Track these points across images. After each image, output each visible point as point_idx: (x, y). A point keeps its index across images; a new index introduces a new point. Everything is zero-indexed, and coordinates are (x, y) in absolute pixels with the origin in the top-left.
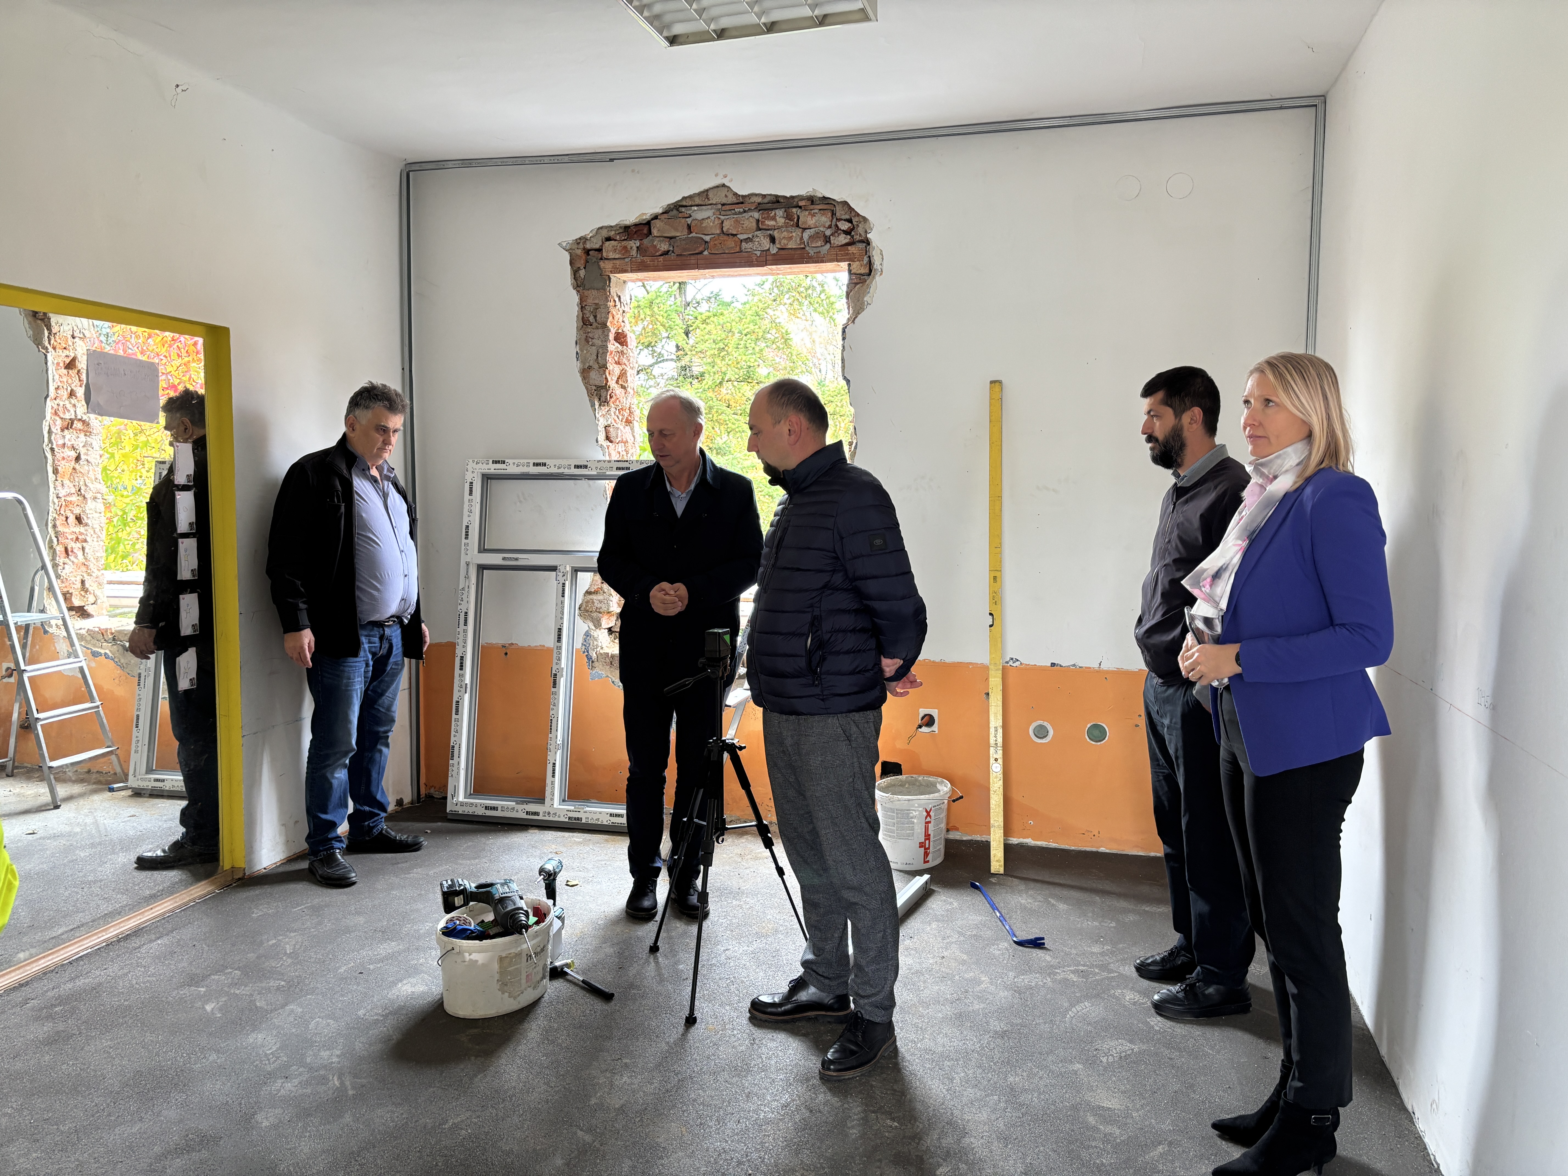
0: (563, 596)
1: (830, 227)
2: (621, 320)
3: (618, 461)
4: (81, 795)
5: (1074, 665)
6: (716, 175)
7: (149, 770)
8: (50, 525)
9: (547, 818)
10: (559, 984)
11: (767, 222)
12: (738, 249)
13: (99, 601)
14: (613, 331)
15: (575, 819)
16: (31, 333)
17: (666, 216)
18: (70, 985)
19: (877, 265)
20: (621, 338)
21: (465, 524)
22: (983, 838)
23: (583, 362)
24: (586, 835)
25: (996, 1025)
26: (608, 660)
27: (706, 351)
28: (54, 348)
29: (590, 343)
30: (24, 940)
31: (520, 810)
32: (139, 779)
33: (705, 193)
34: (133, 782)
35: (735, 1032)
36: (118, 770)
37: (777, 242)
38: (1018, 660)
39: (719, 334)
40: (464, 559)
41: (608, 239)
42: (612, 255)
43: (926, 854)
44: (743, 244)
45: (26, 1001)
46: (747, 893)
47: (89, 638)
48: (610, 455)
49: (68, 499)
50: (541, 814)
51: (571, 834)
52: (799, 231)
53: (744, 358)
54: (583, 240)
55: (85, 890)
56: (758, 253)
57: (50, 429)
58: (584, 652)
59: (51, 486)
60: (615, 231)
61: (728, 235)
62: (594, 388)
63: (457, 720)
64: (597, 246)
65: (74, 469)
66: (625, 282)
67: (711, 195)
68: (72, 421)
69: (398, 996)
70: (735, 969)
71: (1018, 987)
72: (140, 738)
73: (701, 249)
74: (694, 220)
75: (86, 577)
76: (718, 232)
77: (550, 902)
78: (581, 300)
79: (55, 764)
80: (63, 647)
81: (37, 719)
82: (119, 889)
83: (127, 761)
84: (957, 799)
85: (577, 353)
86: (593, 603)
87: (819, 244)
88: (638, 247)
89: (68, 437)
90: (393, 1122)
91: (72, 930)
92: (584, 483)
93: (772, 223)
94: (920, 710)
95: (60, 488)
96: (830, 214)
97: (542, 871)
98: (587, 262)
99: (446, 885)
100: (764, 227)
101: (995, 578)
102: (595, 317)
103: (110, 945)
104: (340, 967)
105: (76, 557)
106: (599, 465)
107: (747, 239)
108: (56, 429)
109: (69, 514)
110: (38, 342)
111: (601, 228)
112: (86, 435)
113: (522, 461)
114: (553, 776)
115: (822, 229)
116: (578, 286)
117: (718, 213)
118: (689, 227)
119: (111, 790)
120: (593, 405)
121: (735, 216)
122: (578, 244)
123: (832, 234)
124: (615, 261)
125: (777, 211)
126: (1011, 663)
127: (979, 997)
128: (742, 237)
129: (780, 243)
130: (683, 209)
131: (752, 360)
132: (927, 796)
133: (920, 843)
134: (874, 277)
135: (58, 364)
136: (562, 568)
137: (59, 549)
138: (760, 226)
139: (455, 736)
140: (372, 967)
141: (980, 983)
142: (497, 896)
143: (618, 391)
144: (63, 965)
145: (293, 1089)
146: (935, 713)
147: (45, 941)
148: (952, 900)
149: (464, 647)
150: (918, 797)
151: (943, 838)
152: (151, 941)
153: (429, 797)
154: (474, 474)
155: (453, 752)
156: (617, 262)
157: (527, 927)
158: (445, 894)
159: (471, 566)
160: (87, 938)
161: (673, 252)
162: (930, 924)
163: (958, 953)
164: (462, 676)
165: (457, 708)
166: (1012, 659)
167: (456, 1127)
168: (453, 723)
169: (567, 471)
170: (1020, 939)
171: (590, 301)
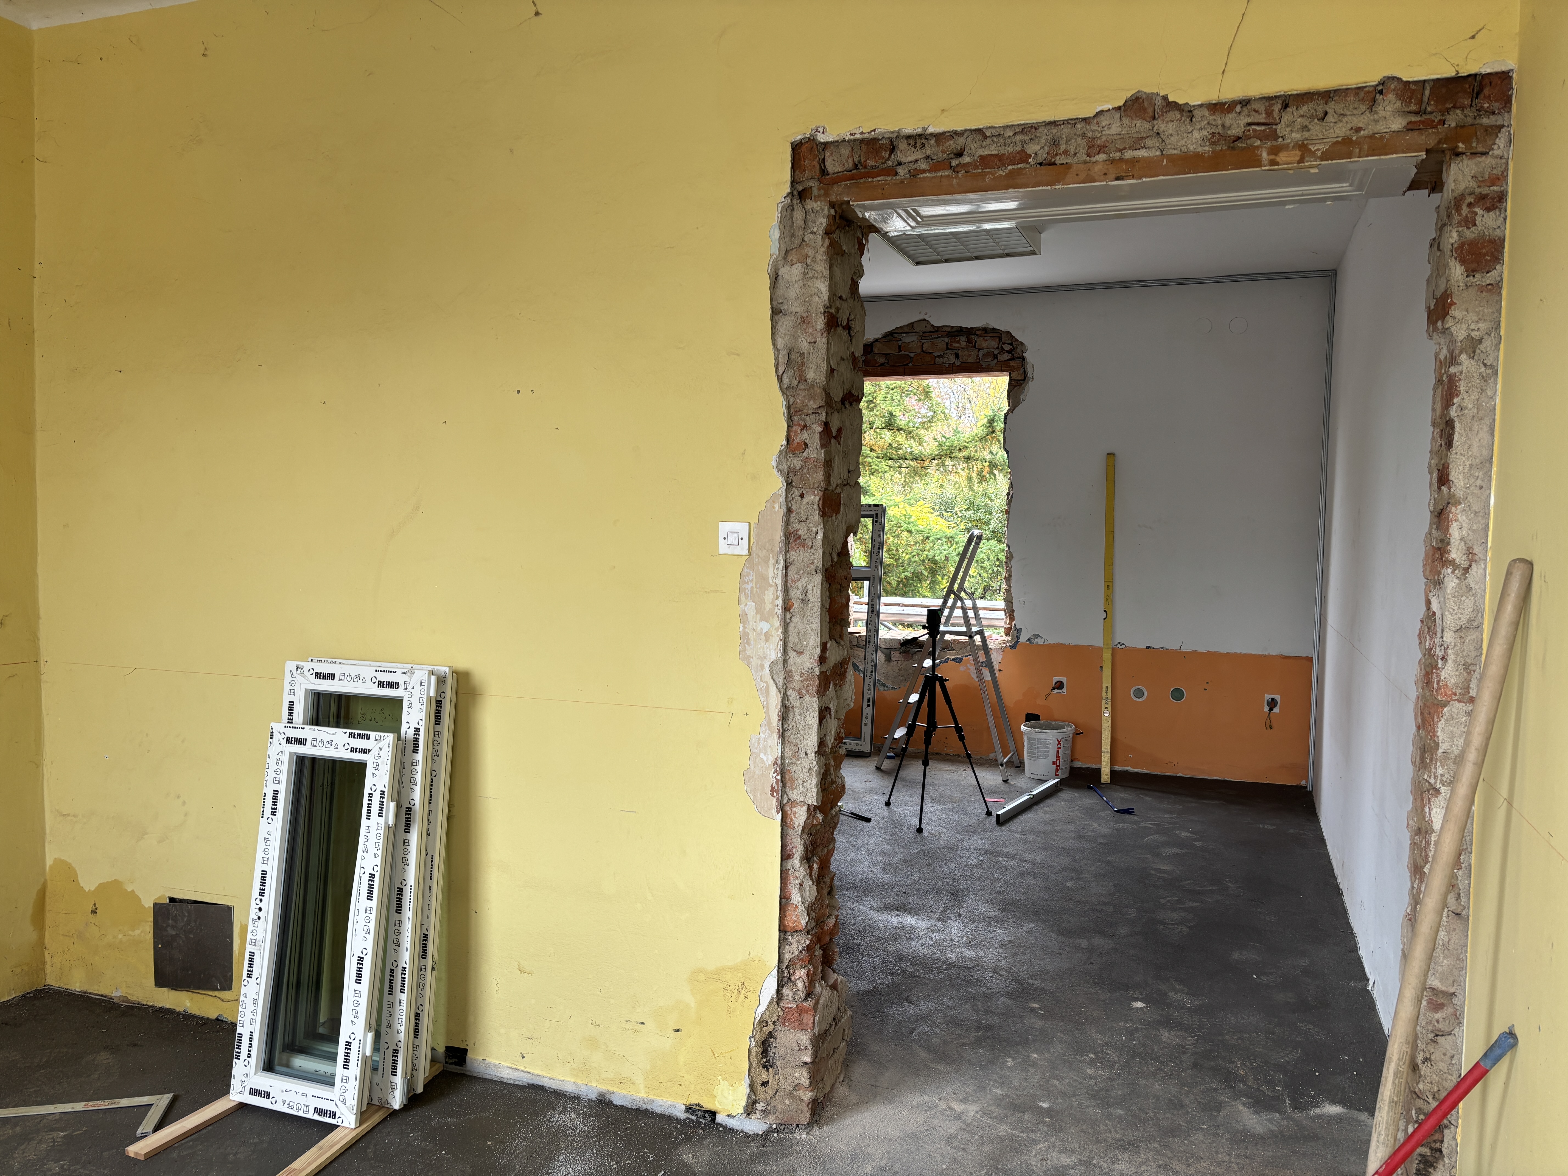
1: (997, 348)
5: (1162, 648)
6: (920, 313)
11: (954, 345)
12: (933, 362)
17: (884, 340)
19: (1029, 375)
22: (1097, 766)
33: (912, 325)
35: (948, 836)
37: (960, 358)
38: (1123, 645)
43: (1057, 770)
44: (937, 359)
52: (976, 351)
56: (947, 365)
61: (926, 353)
67: (915, 325)
71: (1116, 829)
73: (907, 362)
74: (903, 343)
76: (920, 351)
84: (1079, 734)
87: (989, 359)
93: (957, 345)
94: (1054, 678)
96: (998, 340)
100: (952, 348)
101: (1108, 586)
107: (939, 356)
115: (992, 349)
117: (920, 338)
118: (899, 347)
121: (932, 340)
123: (999, 353)
125: (961, 337)
126: (1119, 646)
127: (1092, 831)
128: (936, 354)
129: (962, 358)
130: (896, 336)
132: (1058, 731)
133: (1053, 762)
134: (1028, 383)
138: (949, 347)
141: (1092, 826)
146: (1064, 680)
148: (1074, 792)
150: (1054, 732)
161: (887, 364)
163: (1080, 815)
166: (1120, 643)
170: (1118, 809)
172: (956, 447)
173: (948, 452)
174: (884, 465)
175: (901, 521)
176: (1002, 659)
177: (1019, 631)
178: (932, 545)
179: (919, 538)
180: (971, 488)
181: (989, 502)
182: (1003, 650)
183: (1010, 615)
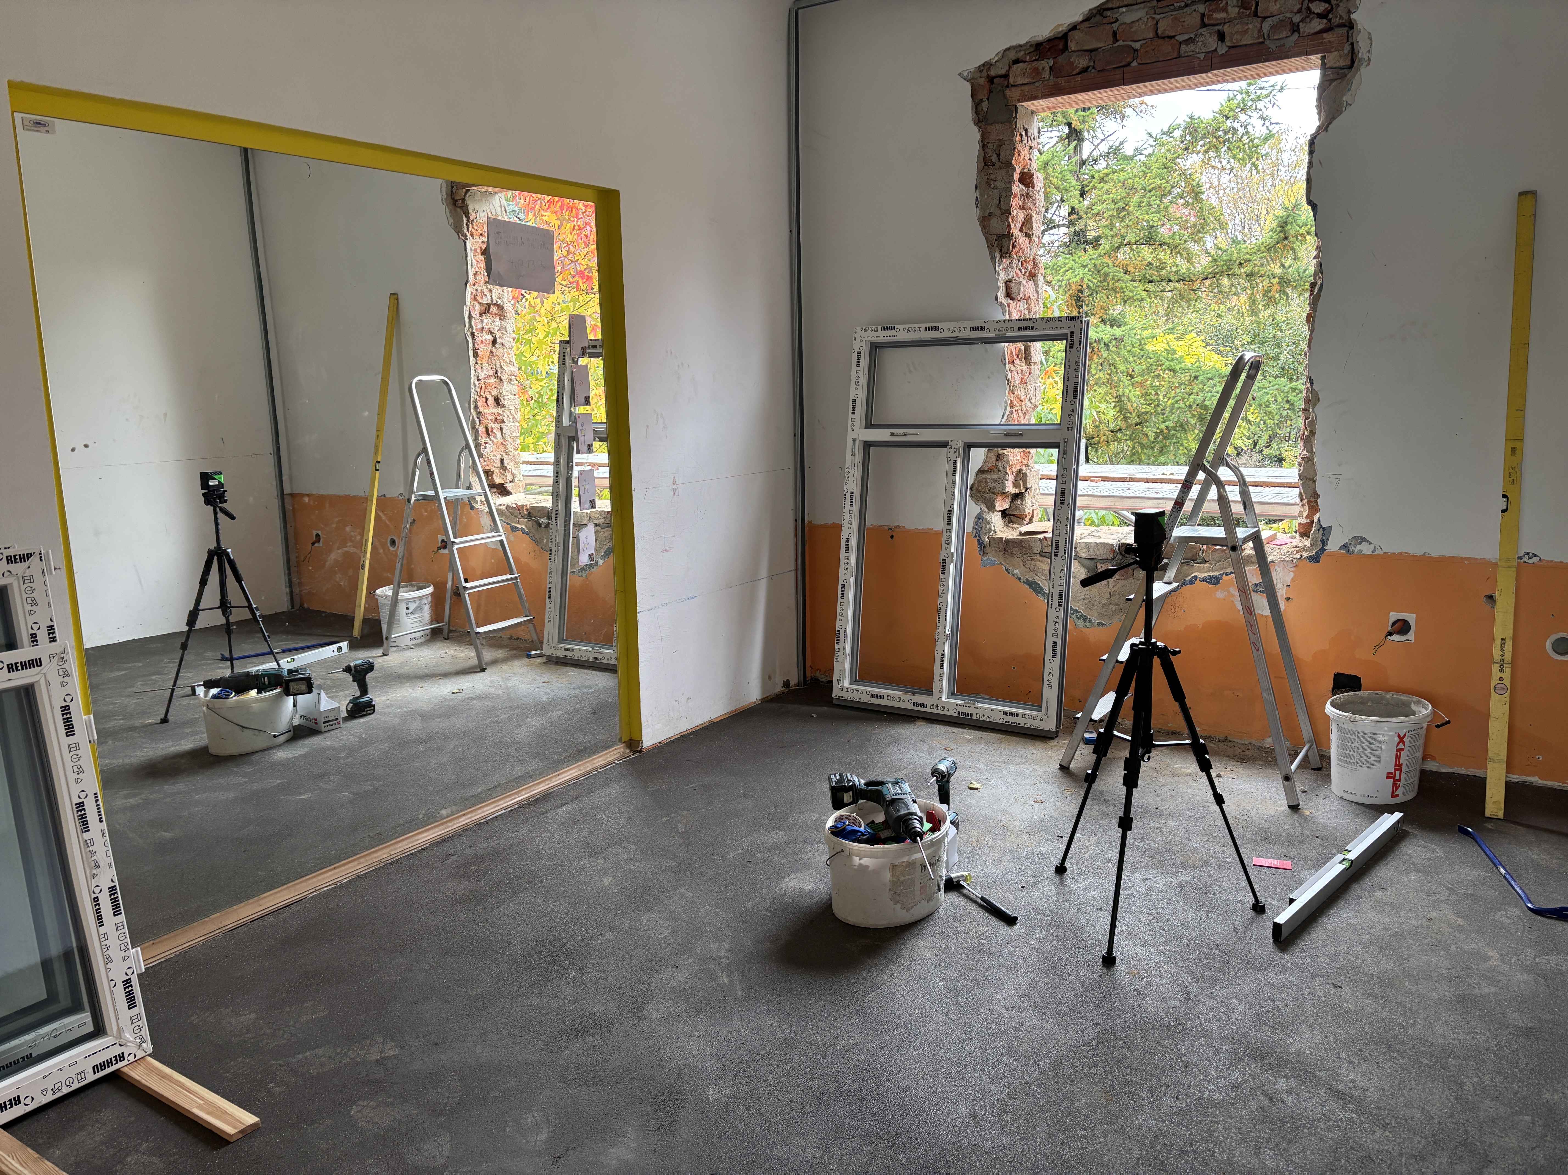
0: (954, 474)
1: (1299, 11)
2: (1027, 158)
3: (1020, 320)
4: (505, 660)
7: (561, 640)
8: (472, 406)
9: (935, 711)
10: (953, 897)
11: (1215, 15)
12: (1175, 55)
13: (516, 479)
14: (1018, 170)
15: (965, 714)
16: (452, 221)
17: (1086, 24)
18: (485, 845)
20: (1027, 179)
21: (852, 398)
22: (1479, 773)
23: (983, 210)
24: (977, 732)
25: (1515, 1018)
26: (1001, 546)
27: (1104, 213)
28: (472, 235)
29: (992, 186)
30: (449, 795)
31: (906, 701)
32: (552, 646)
34: (547, 651)
35: (1164, 981)
36: (535, 638)
37: (1227, 39)
38: (1535, 555)
39: (1118, 193)
40: (851, 435)
41: (1016, 61)
42: (1020, 81)
43: (1395, 787)
44: (1183, 46)
45: (448, 856)
46: (1166, 815)
47: (508, 514)
48: (1010, 314)
49: (488, 381)
50: (929, 706)
51: (960, 730)
52: (1257, 22)
53: (1146, 217)
54: (988, 65)
55: (503, 751)
56: (1202, 56)
57: (470, 314)
58: (975, 537)
59: (472, 368)
60: (1025, 50)
61: (1163, 38)
62: (995, 237)
63: (842, 604)
64: (1003, 72)
65: (491, 352)
66: (1033, 112)
68: (489, 305)
69: (785, 891)
70: (1158, 904)
71: (1542, 970)
72: (552, 610)
73: (1128, 60)
74: (1121, 24)
75: (505, 457)
76: (1151, 35)
77: (944, 807)
78: (983, 137)
79: (481, 630)
80: (486, 521)
81: (465, 588)
82: (532, 753)
83: (542, 631)
84: (1443, 725)
85: (977, 199)
86: (986, 482)
87: (1284, 35)
88: (1051, 68)
89: (485, 321)
90: (782, 1033)
91: (489, 789)
92: (979, 348)
93: (1222, 15)
94: (1391, 614)
95: (479, 371)
97: (935, 772)
98: (991, 91)
99: (834, 779)
100: (1211, 22)
101: (1513, 450)
102: (998, 155)
103: (522, 807)
104: (728, 853)
105: (495, 437)
106: (998, 326)
107: (1187, 40)
108: (475, 314)
109: (488, 396)
110: (458, 229)
111: (1008, 49)
112: (500, 319)
113: (913, 326)
114: (942, 667)
115: (1288, 15)
116: (979, 121)
117: (1153, 11)
118: (1115, 34)
119: (529, 656)
120: (993, 258)
121: (1174, 13)
122: (981, 71)
123: (1301, 21)
124: (1023, 88)
126: (1526, 559)
127: (1486, 977)
128: (1180, 38)
129: (1231, 40)
130: (1109, 13)
131: (1156, 219)
132: (1401, 719)
133: (1388, 774)
134: (1358, 69)
135: (475, 250)
136: (954, 445)
137: (481, 429)
138: (1206, 21)
139: (840, 620)
140: (759, 856)
141: (1486, 959)
142: (888, 797)
143: (1022, 240)
144: (480, 824)
145: (683, 980)
146: (1411, 618)
147: (466, 799)
148: (1434, 846)
149: (849, 528)
150: (1390, 719)
151: (1418, 769)
152: (557, 807)
153: (815, 680)
154: (861, 345)
155: (838, 637)
156: (1026, 88)
157: (921, 835)
158: (833, 789)
159: (857, 442)
160: (502, 799)
161: (1094, 68)
162: (1407, 874)
163: (1451, 916)
164: (847, 558)
165: (843, 591)
166: (1528, 554)
167: (848, 1049)
168: (839, 607)
169: (961, 335)
170: (1538, 906)
171: (993, 137)
172: (1235, 261)
173: (1225, 268)
174: (1139, 290)
175: (1161, 358)
176: (1293, 580)
177: (1325, 531)
178: (1201, 386)
179: (1185, 377)
180: (1254, 312)
181: (1279, 333)
182: (1296, 564)
183: (1309, 503)
